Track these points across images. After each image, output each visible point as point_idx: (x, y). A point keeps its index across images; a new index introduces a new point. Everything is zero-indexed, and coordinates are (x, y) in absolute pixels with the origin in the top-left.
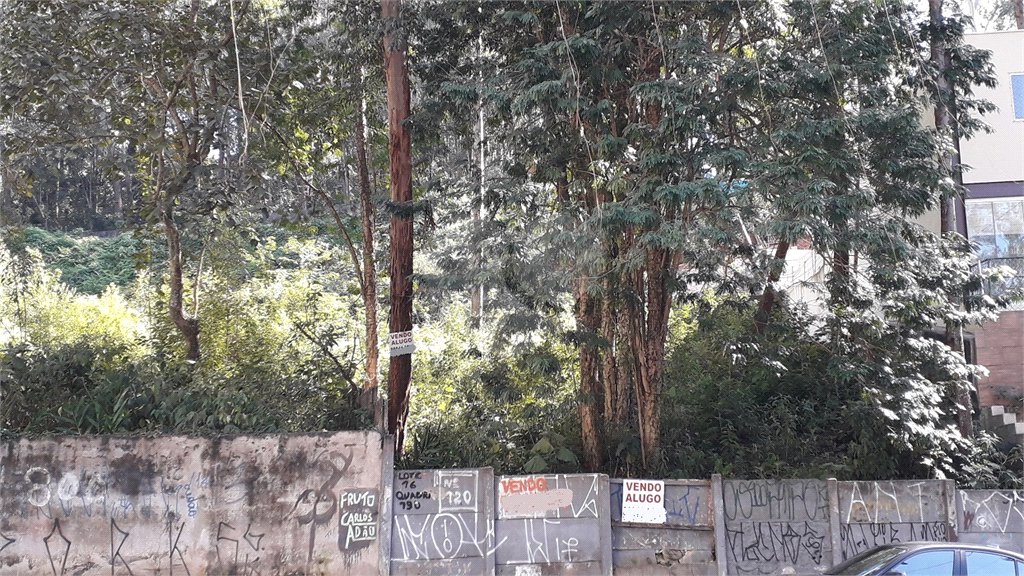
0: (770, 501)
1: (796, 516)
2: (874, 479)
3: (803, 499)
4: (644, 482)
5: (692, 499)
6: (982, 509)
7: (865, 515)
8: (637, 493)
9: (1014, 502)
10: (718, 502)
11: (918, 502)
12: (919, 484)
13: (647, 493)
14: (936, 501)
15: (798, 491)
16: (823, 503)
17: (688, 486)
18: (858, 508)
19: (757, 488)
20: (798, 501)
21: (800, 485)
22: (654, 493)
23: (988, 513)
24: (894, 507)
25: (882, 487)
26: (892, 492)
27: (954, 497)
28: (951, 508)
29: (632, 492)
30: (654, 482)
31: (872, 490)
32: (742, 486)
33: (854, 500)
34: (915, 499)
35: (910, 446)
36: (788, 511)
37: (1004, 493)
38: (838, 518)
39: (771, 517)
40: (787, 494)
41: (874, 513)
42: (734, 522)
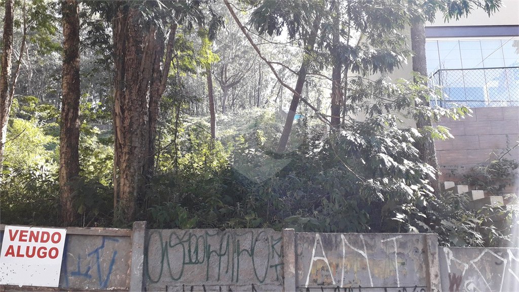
0: (209, 258)
1: (240, 277)
2: (343, 232)
3: (252, 253)
4: (35, 230)
5: (106, 255)
6: (471, 271)
7: (328, 276)
8: (24, 246)
9: (508, 263)
10: (137, 259)
11: (393, 260)
12: (395, 238)
13: (39, 245)
14: (416, 261)
15: (246, 244)
16: (277, 260)
17: (104, 237)
18: (320, 266)
19: (193, 240)
20: (245, 257)
21: (249, 236)
22: (49, 245)
23: (478, 277)
24: (364, 268)
25: (349, 240)
26: (362, 248)
27: (437, 256)
28: (434, 270)
29: (16, 243)
30: (52, 231)
31: (338, 244)
32: (174, 237)
33: (316, 257)
34: (390, 257)
35: (381, 196)
36: (230, 272)
37: (495, 253)
38: (293, 280)
39: (207, 279)
40: (231, 248)
41: (340, 274)
42: (158, 285)
